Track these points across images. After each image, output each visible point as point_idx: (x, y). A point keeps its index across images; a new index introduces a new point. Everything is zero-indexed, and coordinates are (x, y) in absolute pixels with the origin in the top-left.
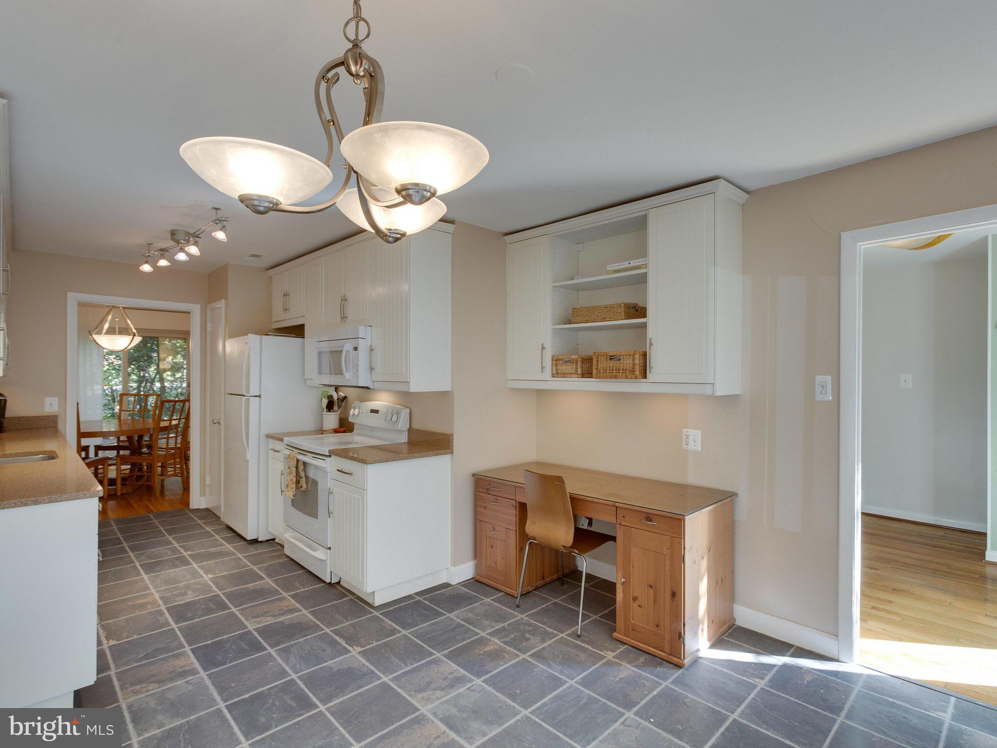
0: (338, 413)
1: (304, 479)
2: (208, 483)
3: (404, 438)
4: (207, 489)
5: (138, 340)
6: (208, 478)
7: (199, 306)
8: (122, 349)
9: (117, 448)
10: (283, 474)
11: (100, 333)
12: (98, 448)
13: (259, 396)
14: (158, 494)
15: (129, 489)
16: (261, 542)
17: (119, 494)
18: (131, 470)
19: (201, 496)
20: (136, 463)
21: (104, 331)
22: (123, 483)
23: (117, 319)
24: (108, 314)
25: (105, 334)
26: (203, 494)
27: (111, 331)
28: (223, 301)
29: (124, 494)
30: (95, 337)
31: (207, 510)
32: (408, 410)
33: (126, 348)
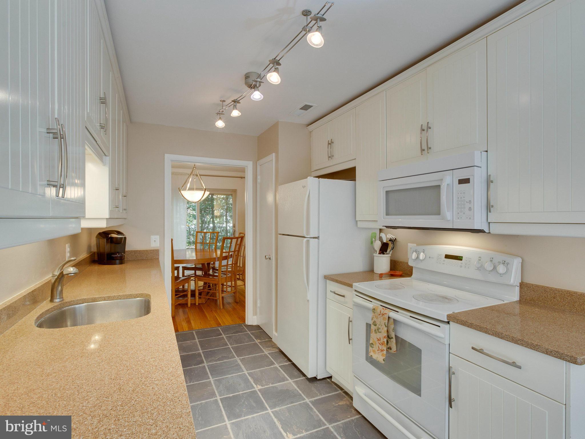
0: (390, 255)
1: (394, 340)
2: (258, 305)
3: (514, 296)
4: (258, 310)
5: (207, 193)
6: (258, 302)
7: (251, 163)
8: (197, 200)
9: (195, 269)
10: (351, 321)
11: (185, 189)
12: (185, 268)
13: (318, 238)
14: (222, 307)
15: (203, 301)
16: (320, 380)
17: (197, 304)
18: (204, 287)
19: (254, 315)
20: (207, 283)
21: (187, 189)
22: (200, 296)
23: (195, 180)
24: (189, 178)
25: (188, 190)
26: (255, 313)
27: (191, 189)
28: (274, 154)
29: (200, 304)
30: (183, 192)
31: (258, 327)
32: (520, 260)
33: (200, 200)
